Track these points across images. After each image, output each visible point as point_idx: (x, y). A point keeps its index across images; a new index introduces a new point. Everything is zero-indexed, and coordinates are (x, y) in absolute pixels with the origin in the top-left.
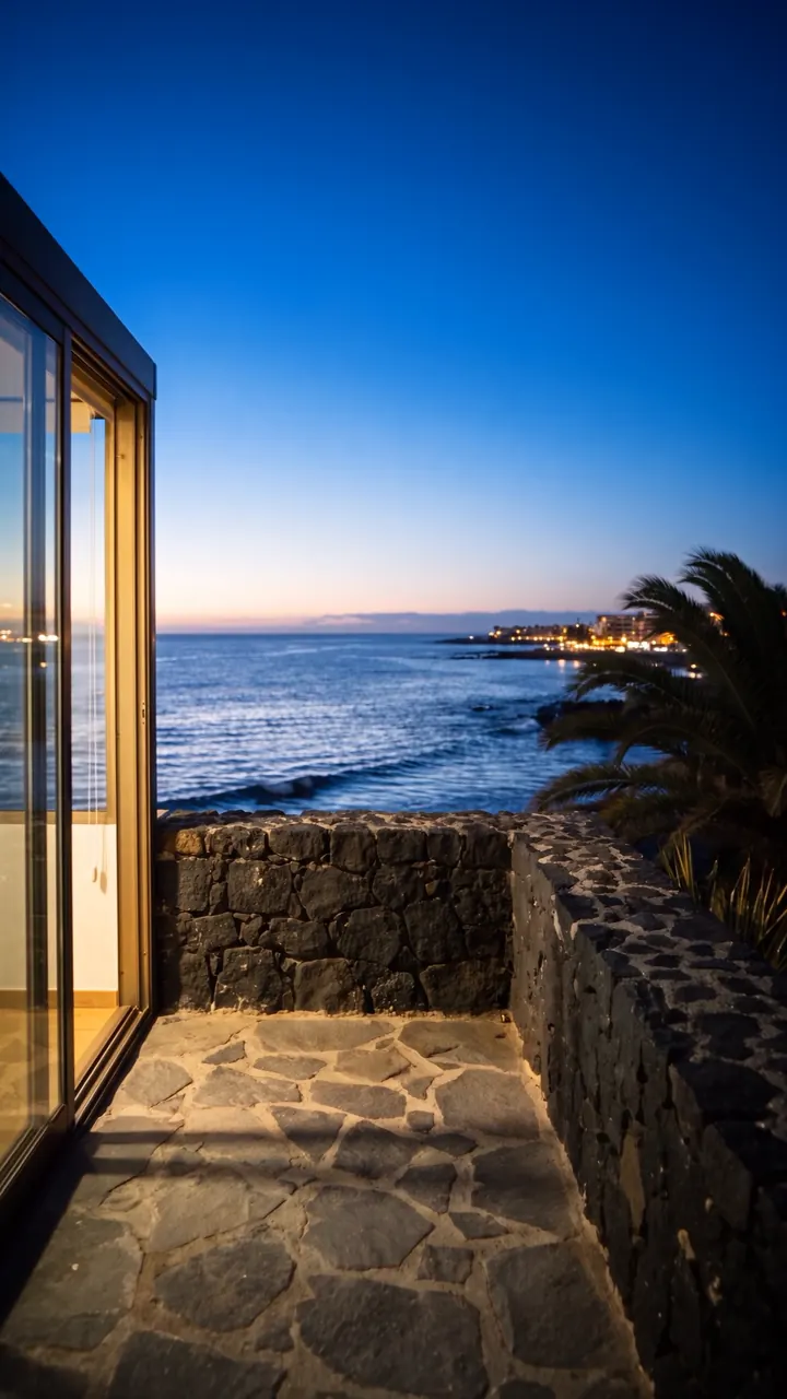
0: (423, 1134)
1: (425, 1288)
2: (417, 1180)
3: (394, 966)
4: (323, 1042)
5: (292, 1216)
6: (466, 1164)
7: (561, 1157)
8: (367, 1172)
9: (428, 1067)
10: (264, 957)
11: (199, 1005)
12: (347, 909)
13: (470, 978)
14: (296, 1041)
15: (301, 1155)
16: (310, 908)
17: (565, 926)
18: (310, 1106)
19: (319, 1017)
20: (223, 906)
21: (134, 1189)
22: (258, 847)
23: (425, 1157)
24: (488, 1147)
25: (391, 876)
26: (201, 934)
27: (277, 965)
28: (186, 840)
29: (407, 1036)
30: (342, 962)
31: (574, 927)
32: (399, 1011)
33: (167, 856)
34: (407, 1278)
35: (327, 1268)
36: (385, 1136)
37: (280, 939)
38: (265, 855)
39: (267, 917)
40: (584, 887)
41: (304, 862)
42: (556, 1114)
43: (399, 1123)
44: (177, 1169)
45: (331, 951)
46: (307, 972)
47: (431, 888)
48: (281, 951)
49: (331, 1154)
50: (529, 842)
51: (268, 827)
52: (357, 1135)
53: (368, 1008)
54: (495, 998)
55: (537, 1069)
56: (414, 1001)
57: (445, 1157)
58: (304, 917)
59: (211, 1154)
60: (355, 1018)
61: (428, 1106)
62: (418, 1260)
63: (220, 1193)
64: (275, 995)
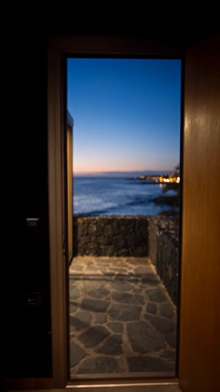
0: (131, 275)
1: (133, 294)
2: (131, 281)
3: (124, 247)
4: (109, 261)
5: (108, 286)
6: (140, 279)
7: (159, 278)
8: (121, 280)
9: (131, 265)
10: (96, 245)
11: (82, 255)
12: (114, 235)
13: (140, 250)
14: (103, 261)
15: (108, 278)
16: (106, 235)
17: (159, 233)
18: (108, 271)
19: (107, 258)
20: (87, 234)
21: (77, 282)
22: (95, 222)
23: (132, 278)
24: (144, 277)
25: (123, 228)
26: (82, 240)
27: (99, 247)
28: (80, 220)
29: (127, 261)
30: (112, 246)
31: (161, 233)
32: (125, 256)
33: (75, 224)
34: (130, 292)
35: (115, 291)
36: (124, 275)
37: (100, 241)
38: (96, 224)
39: (96, 237)
40: (163, 226)
41: (104, 225)
42: (158, 272)
43: (127, 273)
44: (84, 279)
45: (110, 244)
46: (105, 249)
47: (131, 230)
48: (99, 244)
49: (113, 278)
50: (152, 221)
51: (97, 218)
52: (119, 275)
53: (118, 256)
54: (145, 254)
55: (154, 265)
56: (128, 255)
57: (136, 278)
58: (104, 237)
59: (91, 277)
60: (115, 258)
61: (132, 271)
62: (132, 290)
63: (94, 283)
64: (98, 253)
